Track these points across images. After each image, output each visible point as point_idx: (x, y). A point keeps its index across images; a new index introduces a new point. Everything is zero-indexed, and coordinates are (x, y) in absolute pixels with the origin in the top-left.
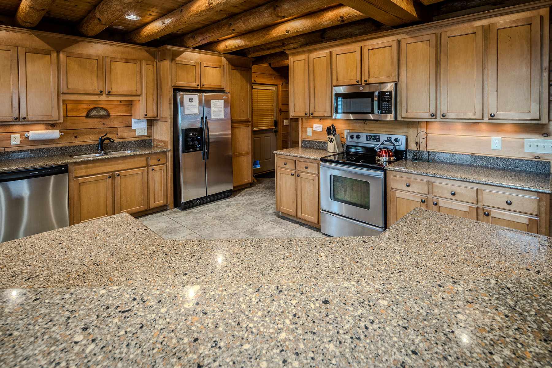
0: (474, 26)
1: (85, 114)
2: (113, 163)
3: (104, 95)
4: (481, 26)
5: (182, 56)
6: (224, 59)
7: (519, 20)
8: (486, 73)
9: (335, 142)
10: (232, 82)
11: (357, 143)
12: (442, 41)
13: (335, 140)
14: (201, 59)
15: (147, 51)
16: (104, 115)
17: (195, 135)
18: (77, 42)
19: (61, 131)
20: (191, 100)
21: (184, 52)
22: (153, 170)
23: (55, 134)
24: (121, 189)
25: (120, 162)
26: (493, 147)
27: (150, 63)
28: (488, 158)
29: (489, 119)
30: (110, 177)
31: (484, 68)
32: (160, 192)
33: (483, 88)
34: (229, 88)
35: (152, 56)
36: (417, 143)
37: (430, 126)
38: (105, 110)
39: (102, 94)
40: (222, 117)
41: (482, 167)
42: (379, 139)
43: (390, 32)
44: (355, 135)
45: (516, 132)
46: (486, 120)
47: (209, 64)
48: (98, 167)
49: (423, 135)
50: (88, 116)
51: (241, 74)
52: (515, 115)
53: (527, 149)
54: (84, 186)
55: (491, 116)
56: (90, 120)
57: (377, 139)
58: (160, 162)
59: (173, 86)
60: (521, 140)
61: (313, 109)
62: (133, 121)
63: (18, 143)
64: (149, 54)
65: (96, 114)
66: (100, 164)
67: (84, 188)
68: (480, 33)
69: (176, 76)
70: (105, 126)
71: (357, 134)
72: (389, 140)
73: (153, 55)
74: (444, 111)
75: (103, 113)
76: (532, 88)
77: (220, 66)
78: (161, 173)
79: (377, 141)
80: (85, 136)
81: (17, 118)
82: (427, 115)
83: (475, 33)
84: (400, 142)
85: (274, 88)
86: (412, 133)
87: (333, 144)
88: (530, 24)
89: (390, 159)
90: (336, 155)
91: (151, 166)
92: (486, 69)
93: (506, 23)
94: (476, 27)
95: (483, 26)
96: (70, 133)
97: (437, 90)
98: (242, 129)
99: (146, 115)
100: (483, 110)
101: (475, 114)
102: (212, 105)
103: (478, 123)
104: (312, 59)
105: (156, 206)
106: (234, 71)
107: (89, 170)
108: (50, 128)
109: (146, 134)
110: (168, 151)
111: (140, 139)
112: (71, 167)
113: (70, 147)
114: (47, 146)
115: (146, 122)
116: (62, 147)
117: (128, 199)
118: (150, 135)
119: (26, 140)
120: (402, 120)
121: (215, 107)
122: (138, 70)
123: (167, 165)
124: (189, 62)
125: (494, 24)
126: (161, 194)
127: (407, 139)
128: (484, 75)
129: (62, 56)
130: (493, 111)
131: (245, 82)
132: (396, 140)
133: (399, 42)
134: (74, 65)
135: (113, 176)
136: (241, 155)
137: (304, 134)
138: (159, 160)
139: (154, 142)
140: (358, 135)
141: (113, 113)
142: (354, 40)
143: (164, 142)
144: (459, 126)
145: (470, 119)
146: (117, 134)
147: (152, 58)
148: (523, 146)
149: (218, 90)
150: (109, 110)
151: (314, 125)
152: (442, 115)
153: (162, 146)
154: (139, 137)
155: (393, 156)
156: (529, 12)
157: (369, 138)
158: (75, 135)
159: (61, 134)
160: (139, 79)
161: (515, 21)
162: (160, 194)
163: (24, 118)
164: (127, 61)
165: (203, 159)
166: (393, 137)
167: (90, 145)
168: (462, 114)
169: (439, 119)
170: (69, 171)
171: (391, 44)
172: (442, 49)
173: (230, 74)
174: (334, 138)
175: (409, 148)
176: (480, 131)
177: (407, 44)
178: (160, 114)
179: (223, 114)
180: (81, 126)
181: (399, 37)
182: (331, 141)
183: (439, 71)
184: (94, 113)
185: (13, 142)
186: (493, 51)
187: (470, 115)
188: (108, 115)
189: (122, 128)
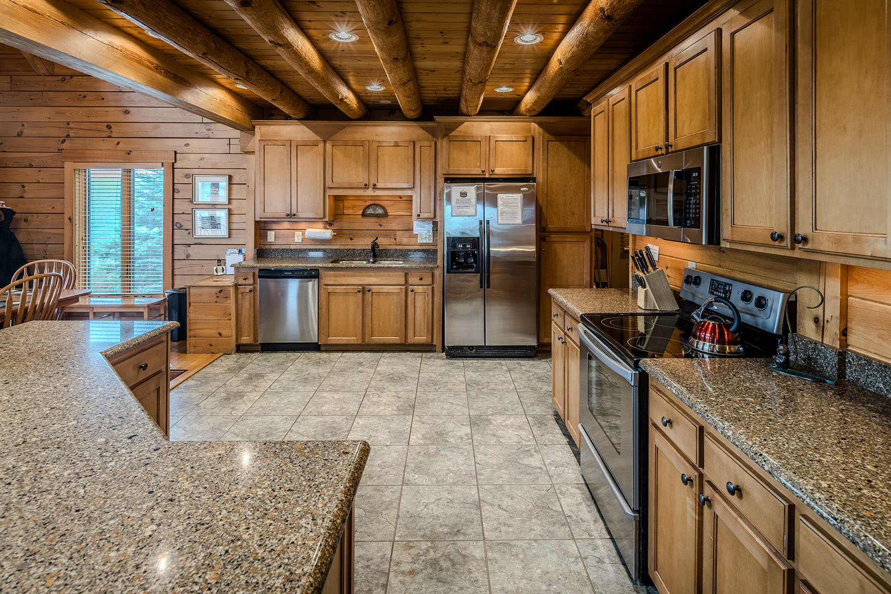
1: (361, 212)
2: (364, 274)
3: (370, 189)
5: (459, 129)
6: (534, 126)
9: (647, 286)
10: (550, 162)
11: (694, 295)
13: (647, 283)
14: (492, 131)
15: (423, 128)
16: (381, 214)
17: (468, 248)
18: (344, 127)
19: (334, 231)
20: (464, 194)
21: (463, 122)
22: (413, 291)
23: (327, 234)
24: (373, 309)
25: (373, 274)
27: (427, 143)
30: (359, 292)
32: (422, 324)
34: (543, 174)
35: (430, 133)
38: (383, 207)
39: (368, 188)
40: (519, 221)
42: (730, 292)
47: (506, 136)
48: (348, 276)
50: (364, 215)
51: (569, 148)
54: (334, 297)
56: (366, 220)
57: (727, 291)
58: (423, 282)
59: (444, 174)
61: (612, 212)
62: (415, 223)
63: (300, 241)
64: (426, 131)
65: (372, 212)
66: (350, 273)
67: (333, 299)
69: (449, 159)
70: (382, 228)
71: (697, 274)
72: (745, 298)
73: (432, 132)
75: (380, 211)
77: (527, 137)
78: (425, 298)
80: (361, 239)
81: (288, 215)
82: (768, 238)
84: (769, 309)
87: (644, 290)
90: (654, 315)
91: (411, 285)
96: (345, 234)
99: (419, 216)
102: (500, 202)
104: (611, 108)
105: (416, 342)
106: (555, 145)
107: (338, 279)
108: (328, 227)
109: (432, 241)
110: (436, 268)
111: (424, 247)
112: (322, 272)
113: (344, 250)
114: (324, 247)
115: (431, 225)
116: (336, 249)
117: (381, 324)
118: (435, 243)
119: (307, 239)
121: (505, 204)
122: (411, 154)
123: (433, 288)
124: (471, 137)
126: (424, 327)
129: (329, 146)
131: (578, 161)
132: (761, 302)
133: (720, 35)
134: (339, 154)
135: (364, 290)
138: (421, 279)
140: (698, 278)
141: (391, 212)
146: (395, 239)
147: (430, 137)
150: (387, 208)
151: (649, 246)
154: (422, 244)
157: (713, 287)
158: (350, 236)
159: (333, 234)
160: (411, 167)
162: (422, 327)
163: (294, 215)
164: (397, 144)
165: (481, 287)
166: (756, 294)
167: (364, 250)
168: (850, 238)
170: (320, 277)
171: (706, 41)
173: (547, 150)
177: (732, 35)
179: (520, 217)
180: (357, 226)
181: (722, 21)
182: (642, 284)
184: (370, 211)
185: (296, 240)
188: (385, 215)
189: (401, 232)
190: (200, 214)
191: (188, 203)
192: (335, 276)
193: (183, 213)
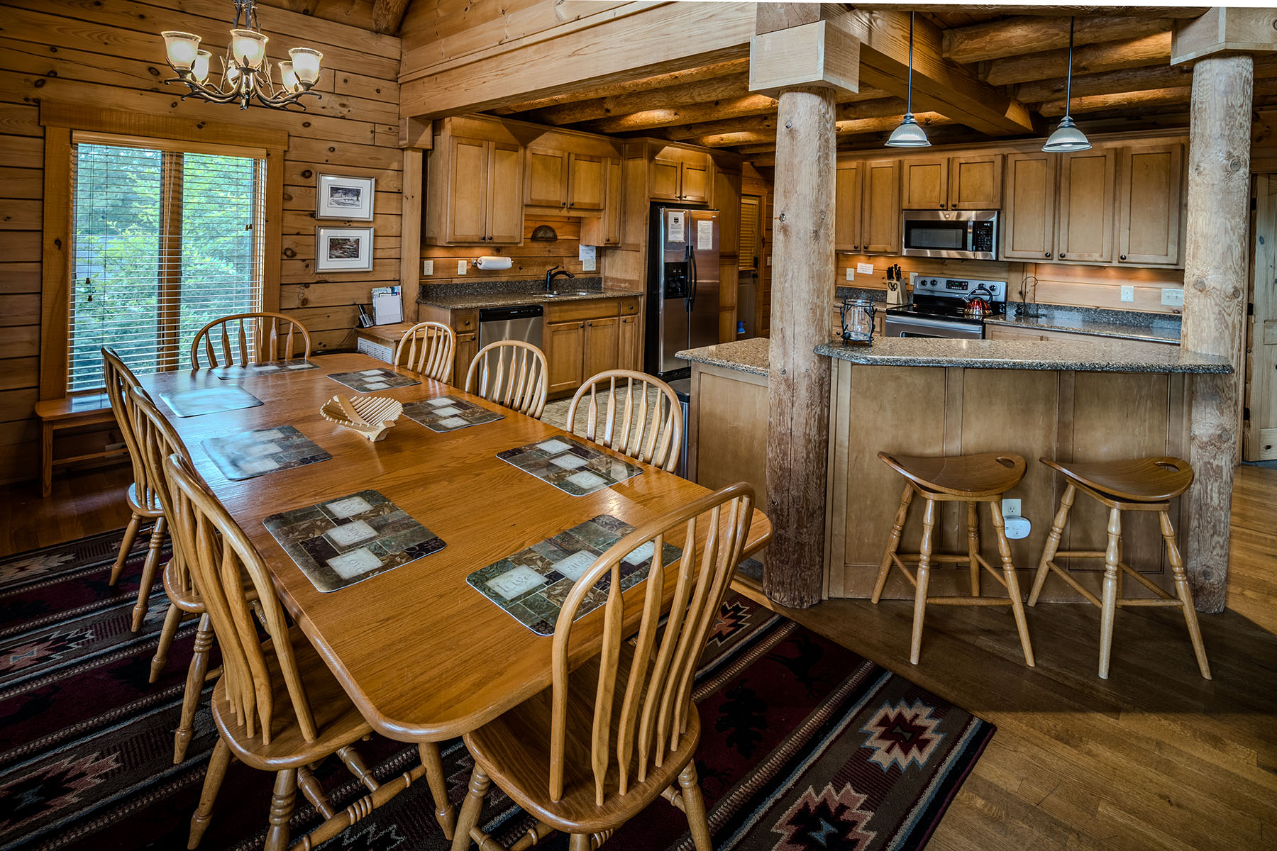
0: (1105, 147)
1: (531, 235)
2: (585, 307)
3: (565, 209)
4: (1112, 149)
5: (663, 152)
6: (709, 157)
7: (1157, 146)
8: (1117, 205)
9: (899, 289)
10: (718, 192)
11: (933, 291)
12: (1063, 162)
13: (899, 287)
14: (682, 157)
15: (612, 144)
16: (551, 238)
18: (544, 132)
19: (513, 258)
20: (676, 220)
21: (664, 146)
22: (625, 321)
23: (505, 262)
24: (592, 345)
25: (593, 306)
26: (1123, 298)
27: (616, 161)
28: (1117, 313)
29: (1119, 262)
30: (581, 327)
31: (1115, 200)
32: (630, 356)
33: (1113, 224)
36: (1021, 293)
37: (1040, 270)
38: (552, 230)
39: (564, 207)
40: (710, 247)
41: (1109, 324)
42: (967, 286)
43: (992, 143)
44: (929, 280)
45: (1152, 280)
46: (1115, 263)
47: (693, 164)
48: (571, 310)
49: (1030, 281)
50: (534, 239)
51: (729, 180)
52: (1150, 258)
53: (1164, 301)
54: (556, 335)
55: (1121, 257)
56: (535, 245)
57: (963, 286)
58: (632, 312)
59: (651, 198)
60: (1158, 290)
61: (868, 241)
62: (581, 248)
63: (467, 273)
64: (616, 147)
65: (543, 236)
66: (573, 307)
67: (556, 339)
68: (1111, 156)
69: (655, 183)
70: (550, 254)
71: (932, 279)
72: (981, 287)
73: (619, 150)
74: (1063, 251)
75: (549, 235)
76: (1170, 228)
77: (705, 167)
78: (633, 328)
79: (963, 289)
80: (530, 268)
81: (484, 239)
82: (1041, 255)
83: (1105, 156)
84: (998, 291)
85: (755, 202)
86: (1015, 279)
87: (896, 292)
88: (1170, 153)
89: (984, 313)
90: (900, 306)
91: (621, 315)
92: (1117, 202)
93: (1142, 148)
94: (1107, 149)
95: (1116, 149)
97: (1054, 223)
98: (726, 268)
99: (608, 240)
100: (1112, 251)
101: (1102, 256)
102: (699, 229)
103: (1105, 267)
104: (868, 169)
106: (721, 176)
107: (563, 314)
108: (495, 253)
109: (595, 269)
110: (641, 295)
111: (588, 276)
112: (546, 309)
113: (526, 282)
114: (492, 280)
115: (595, 251)
116: (518, 281)
117: (597, 361)
118: (598, 271)
119: (474, 270)
120: (1005, 260)
121: (702, 231)
122: (603, 171)
123: (638, 317)
124: (669, 161)
125: (1128, 148)
126: (631, 359)
127: (1007, 287)
128: (1114, 208)
129: (529, 153)
130: (1124, 253)
132: (992, 288)
133: (1005, 158)
134: (538, 164)
135: (585, 325)
136: (725, 309)
137: (840, 278)
138: (630, 308)
139: (605, 282)
140: (934, 281)
141: (559, 236)
142: (939, 148)
143: (631, 282)
144: (1079, 271)
145: (1096, 261)
148: (1159, 297)
149: (702, 206)
150: (556, 231)
151: (859, 264)
152: (1061, 256)
153: (625, 288)
154: (586, 273)
155: (988, 309)
156: (1169, 138)
157: (950, 284)
158: (519, 266)
159: (512, 262)
160: (603, 185)
161: (1153, 148)
163: (491, 238)
164: (592, 159)
165: (687, 311)
166: (988, 284)
168: (1086, 255)
169: (1055, 261)
170: (544, 313)
171: (993, 158)
172: (1063, 172)
173: (716, 180)
174: (898, 283)
175: (1010, 299)
176: (1107, 277)
177: (1015, 161)
178: (624, 240)
179: (711, 243)
180: (528, 253)
181: (1005, 151)
182: (893, 289)
183: (1057, 199)
184: (541, 234)
185: (460, 272)
186: (1127, 180)
187: (1096, 257)
188: (555, 239)
189: (568, 259)
190: (325, 235)
191: (308, 218)
192: (561, 311)
193: (298, 234)
